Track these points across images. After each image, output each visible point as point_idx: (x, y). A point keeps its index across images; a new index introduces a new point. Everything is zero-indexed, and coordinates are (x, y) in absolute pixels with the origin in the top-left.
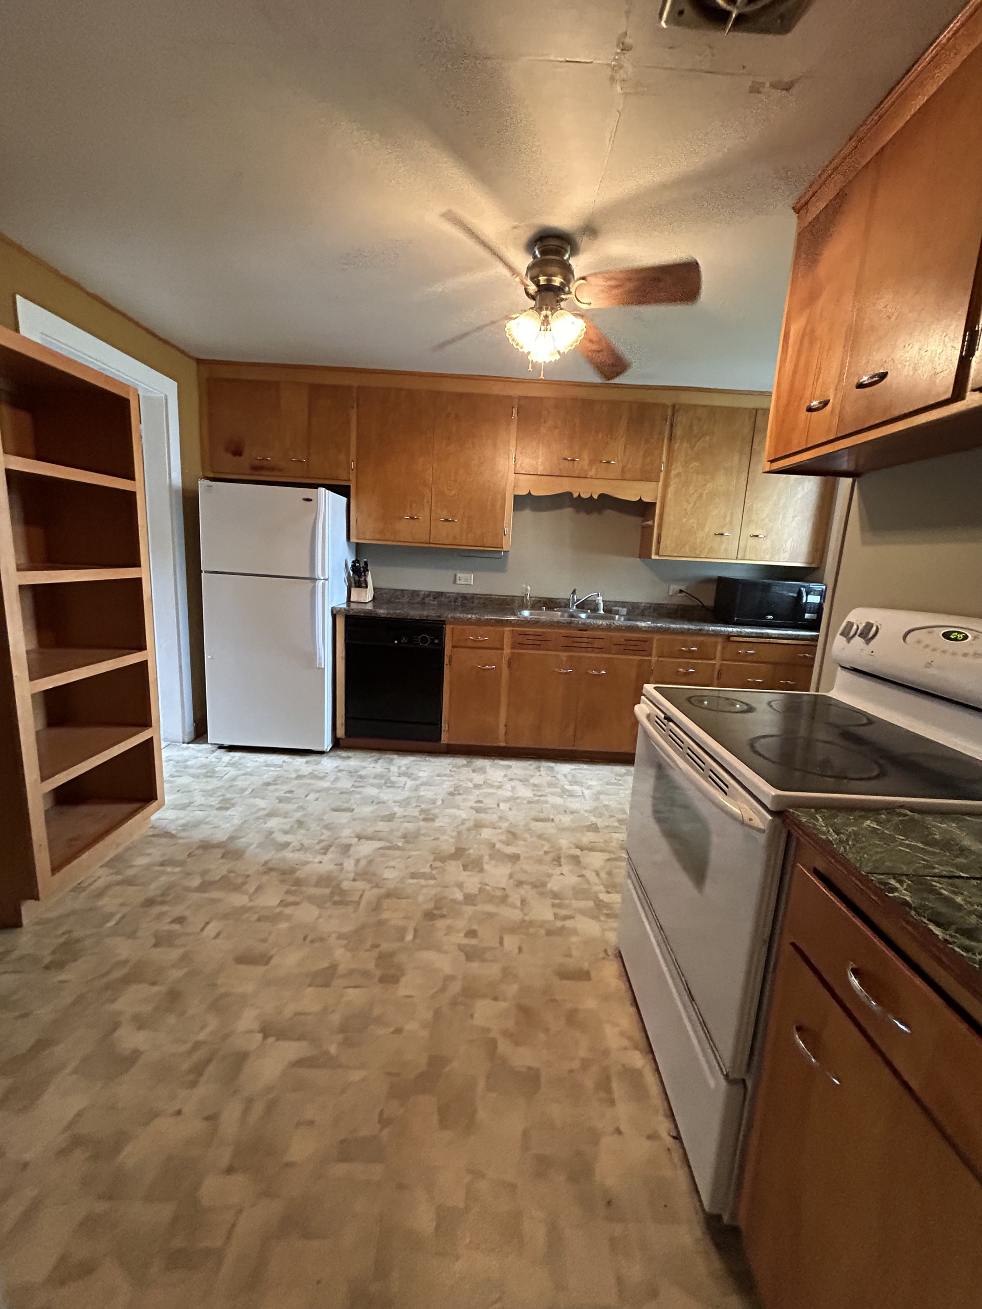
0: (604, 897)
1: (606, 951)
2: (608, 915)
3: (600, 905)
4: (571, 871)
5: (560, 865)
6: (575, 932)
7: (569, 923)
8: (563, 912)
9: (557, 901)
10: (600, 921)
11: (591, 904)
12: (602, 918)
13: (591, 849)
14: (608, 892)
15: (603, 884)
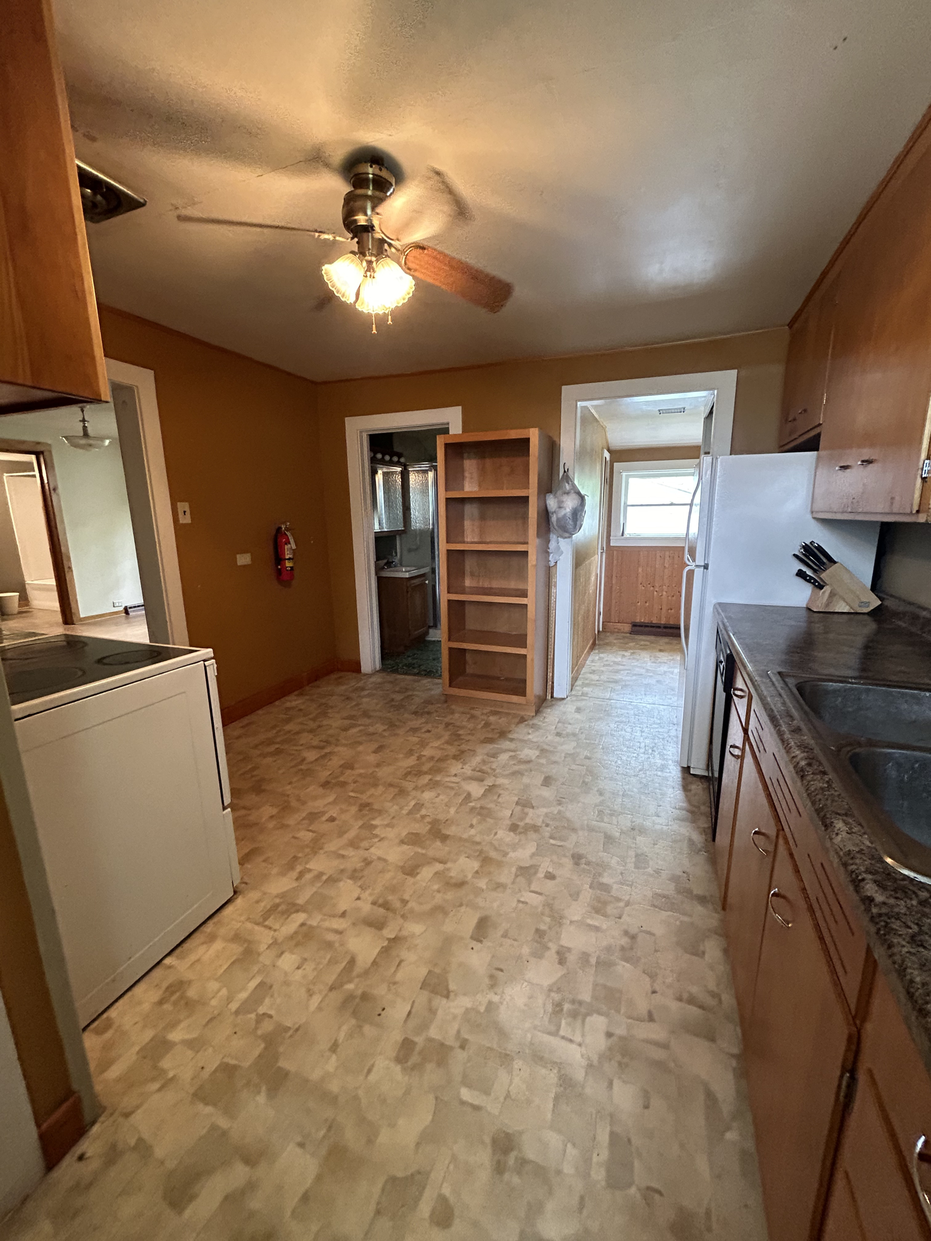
0: (301, 917)
1: (246, 883)
2: (277, 906)
3: (294, 908)
4: (358, 909)
5: (374, 903)
6: (283, 874)
7: (294, 874)
8: (308, 876)
9: (324, 878)
10: (276, 897)
11: (301, 901)
12: (277, 901)
13: (385, 951)
14: (303, 925)
15: (318, 927)
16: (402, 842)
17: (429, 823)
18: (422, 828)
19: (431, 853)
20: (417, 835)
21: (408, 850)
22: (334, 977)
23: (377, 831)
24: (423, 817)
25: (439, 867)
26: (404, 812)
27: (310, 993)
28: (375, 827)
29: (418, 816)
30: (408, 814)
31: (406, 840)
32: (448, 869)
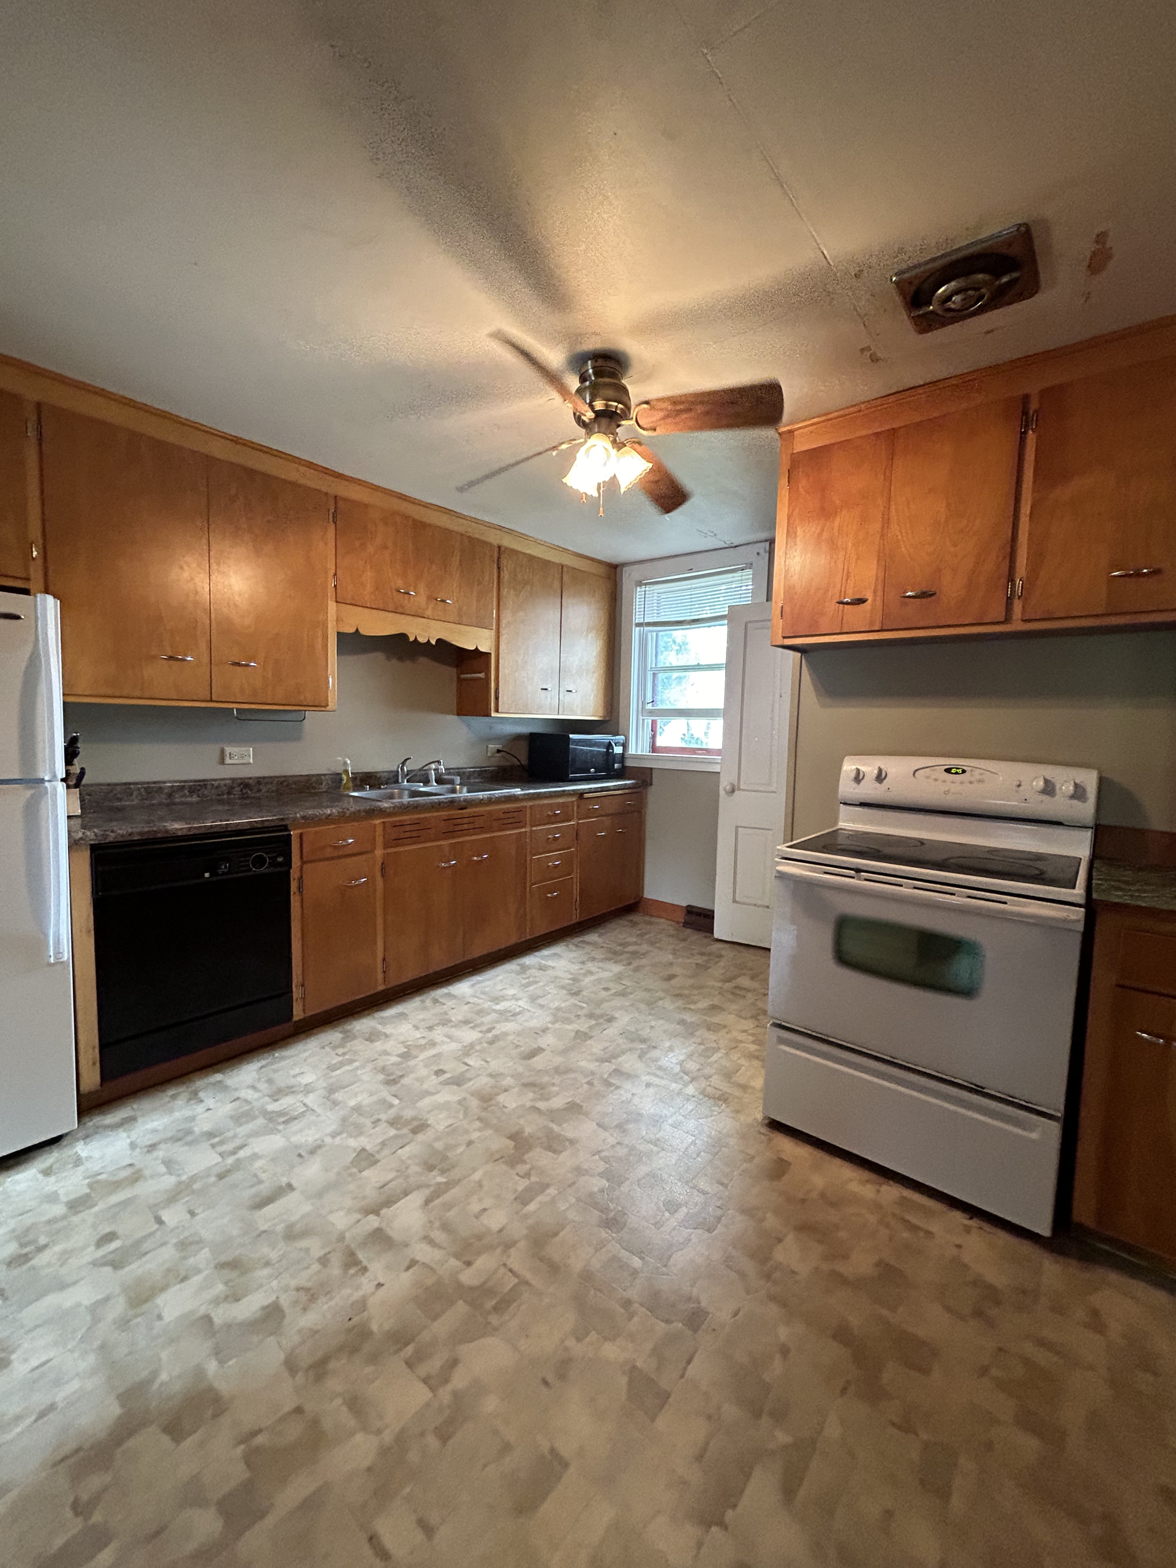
16: (572, 1142)
17: (525, 1162)
18: (540, 1157)
19: (542, 1121)
20: (549, 1148)
21: (568, 1130)
22: (453, 1191)
23: (602, 1166)
24: (527, 1175)
25: (542, 1105)
26: (552, 1191)
27: (480, 1185)
28: (601, 1175)
29: (533, 1179)
30: (548, 1186)
31: (567, 1143)
32: (533, 1100)
